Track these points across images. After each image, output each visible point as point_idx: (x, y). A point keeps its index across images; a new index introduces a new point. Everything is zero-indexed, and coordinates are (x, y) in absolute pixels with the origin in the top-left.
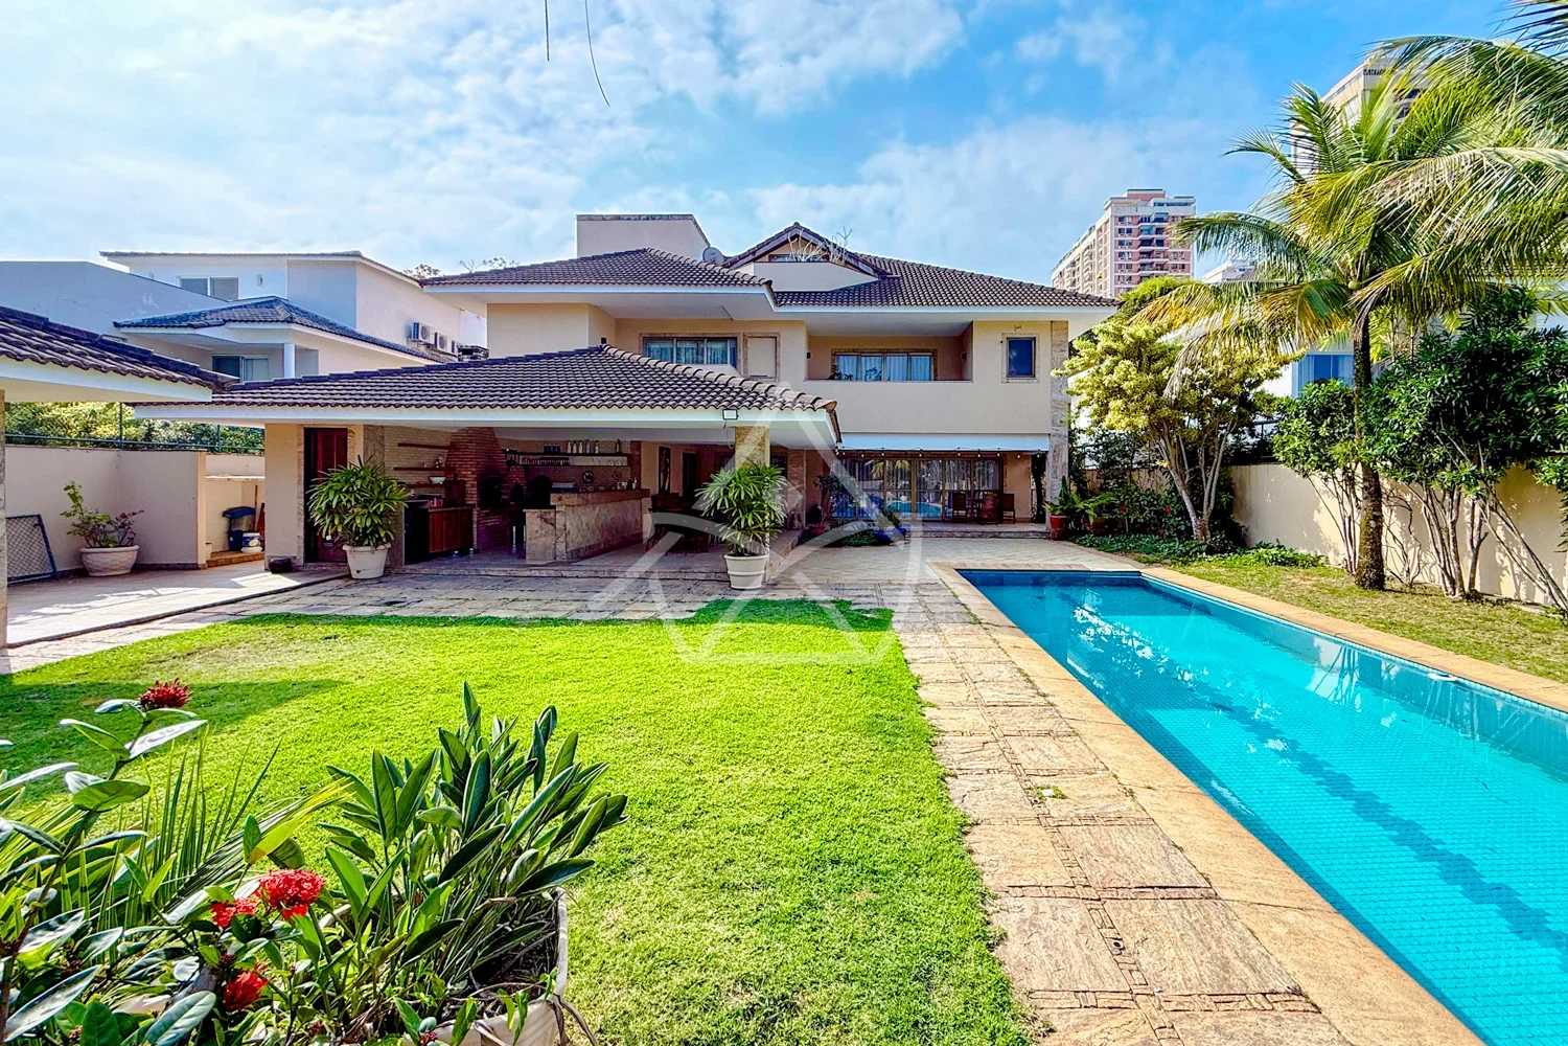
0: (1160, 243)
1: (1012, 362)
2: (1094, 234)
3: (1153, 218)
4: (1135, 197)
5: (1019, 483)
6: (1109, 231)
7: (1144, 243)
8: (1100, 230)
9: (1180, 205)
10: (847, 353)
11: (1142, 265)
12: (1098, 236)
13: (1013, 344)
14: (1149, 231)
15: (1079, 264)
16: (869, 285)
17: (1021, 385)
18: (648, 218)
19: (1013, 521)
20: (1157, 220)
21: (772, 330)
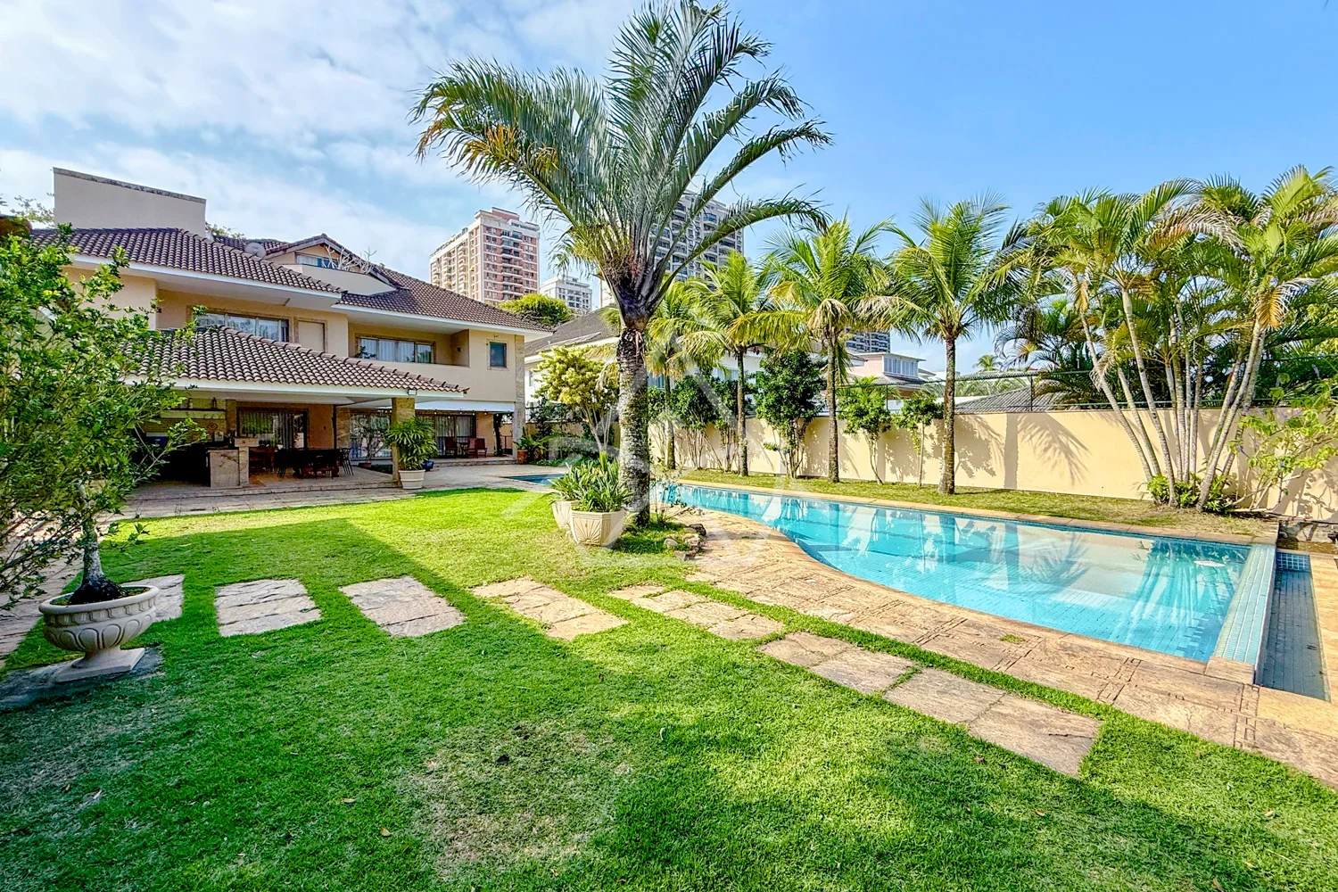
0: (517, 253)
1: (492, 358)
2: (466, 236)
3: (511, 234)
4: (499, 215)
5: (485, 431)
6: (480, 235)
7: (505, 251)
8: (472, 233)
9: (530, 229)
10: (368, 337)
11: (504, 267)
12: (470, 237)
13: (493, 346)
14: (508, 243)
15: (454, 256)
16: (391, 293)
17: (498, 371)
18: (152, 191)
19: (485, 456)
20: (514, 236)
21: (321, 318)
